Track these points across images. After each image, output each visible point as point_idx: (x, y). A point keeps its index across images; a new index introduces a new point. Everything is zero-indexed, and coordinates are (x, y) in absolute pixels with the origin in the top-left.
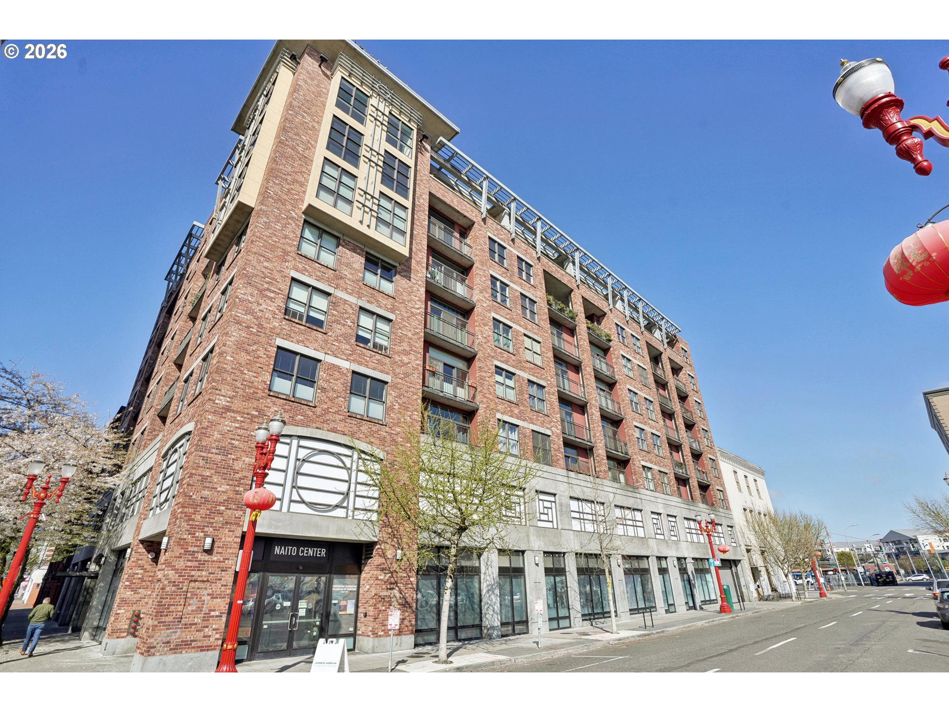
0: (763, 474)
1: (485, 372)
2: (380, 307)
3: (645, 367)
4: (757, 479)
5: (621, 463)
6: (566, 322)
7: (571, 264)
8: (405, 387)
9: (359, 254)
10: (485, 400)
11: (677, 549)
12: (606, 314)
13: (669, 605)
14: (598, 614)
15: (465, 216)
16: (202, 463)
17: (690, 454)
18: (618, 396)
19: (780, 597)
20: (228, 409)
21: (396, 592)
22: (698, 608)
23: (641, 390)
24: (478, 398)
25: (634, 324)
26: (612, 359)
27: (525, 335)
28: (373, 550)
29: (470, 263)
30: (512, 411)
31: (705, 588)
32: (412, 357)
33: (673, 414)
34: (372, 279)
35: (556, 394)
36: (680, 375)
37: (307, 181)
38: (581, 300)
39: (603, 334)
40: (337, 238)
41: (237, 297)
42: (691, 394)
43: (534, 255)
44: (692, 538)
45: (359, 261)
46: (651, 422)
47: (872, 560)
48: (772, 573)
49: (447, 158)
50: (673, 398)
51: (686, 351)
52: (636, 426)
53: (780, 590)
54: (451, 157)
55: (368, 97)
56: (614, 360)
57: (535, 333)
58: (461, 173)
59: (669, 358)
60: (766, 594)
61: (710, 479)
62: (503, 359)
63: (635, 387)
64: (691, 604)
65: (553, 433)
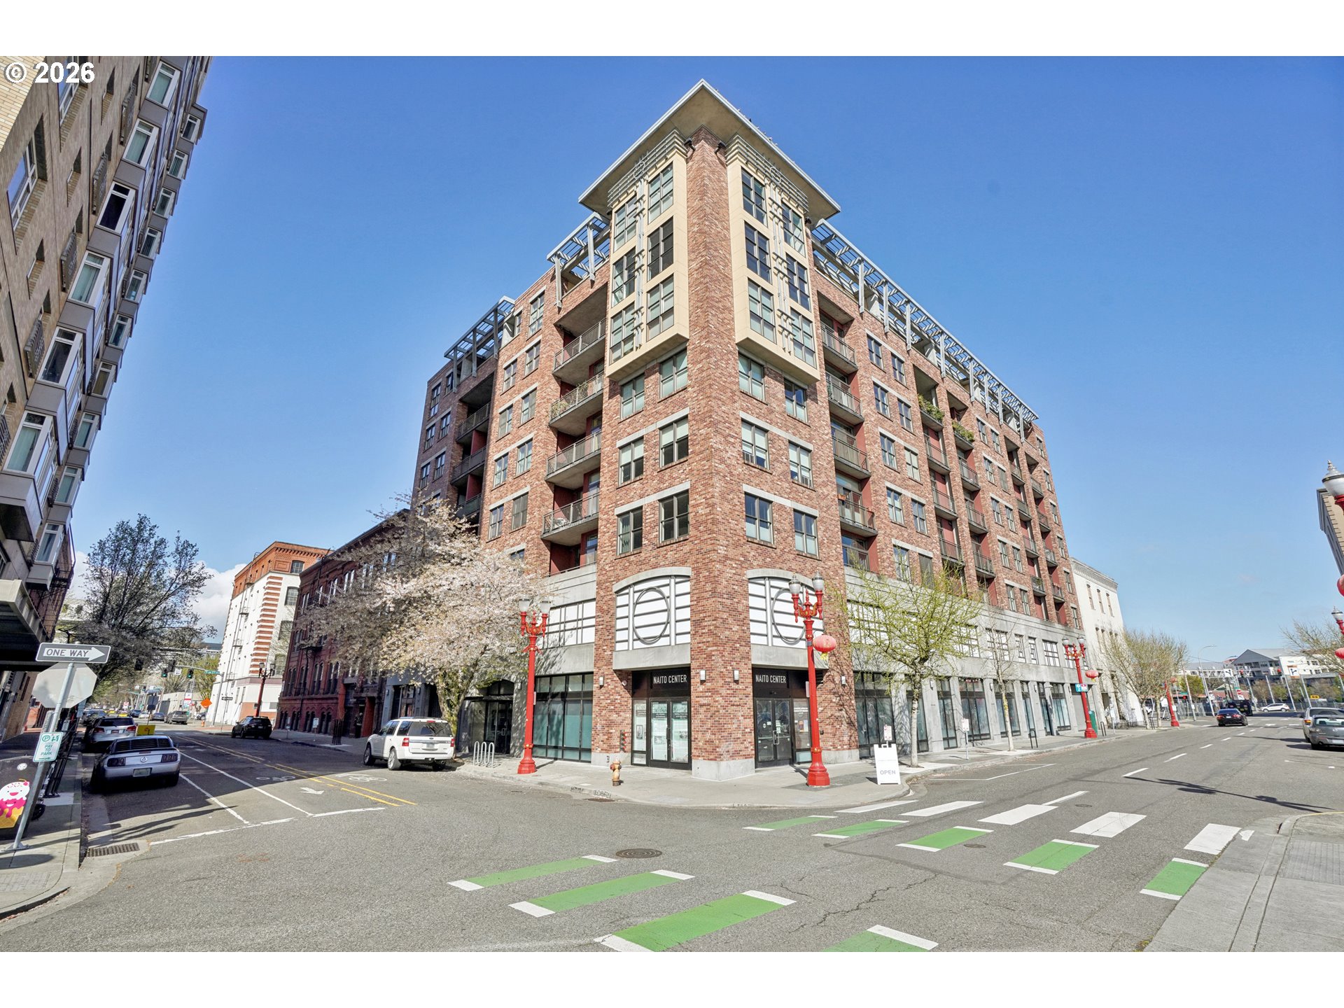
0: (1116, 587)
1: (880, 495)
2: (801, 438)
3: (1005, 469)
4: (1110, 593)
5: (986, 580)
6: (934, 424)
7: (934, 351)
8: (829, 521)
9: (779, 382)
10: (882, 526)
11: (1038, 672)
12: (967, 408)
13: (1031, 730)
14: (976, 735)
15: (846, 313)
16: (721, 607)
17: (1047, 568)
18: (981, 507)
19: (1128, 726)
20: (726, 558)
21: (844, 712)
22: (1055, 734)
23: (1002, 497)
24: (877, 523)
25: (993, 416)
26: (974, 463)
27: (906, 448)
28: (822, 677)
29: (854, 370)
30: (902, 535)
31: (1060, 714)
32: (829, 487)
33: (1030, 521)
34: (790, 406)
35: (934, 512)
36: (1034, 472)
37: (732, 304)
38: (946, 396)
39: (966, 435)
40: (761, 366)
41: (712, 447)
42: (1046, 495)
43: (904, 348)
44: (1049, 661)
45: (780, 389)
46: (1011, 534)
47: (1223, 686)
48: (1121, 700)
49: (822, 239)
50: (1031, 503)
51: (1041, 442)
52: (999, 541)
53: (1128, 718)
54: (829, 239)
55: (763, 186)
56: (976, 464)
57: (913, 445)
58: (835, 256)
59: (1026, 454)
60: (1114, 722)
61: (1064, 596)
62: (891, 479)
63: (997, 495)
64: (1049, 730)
65: (934, 555)
